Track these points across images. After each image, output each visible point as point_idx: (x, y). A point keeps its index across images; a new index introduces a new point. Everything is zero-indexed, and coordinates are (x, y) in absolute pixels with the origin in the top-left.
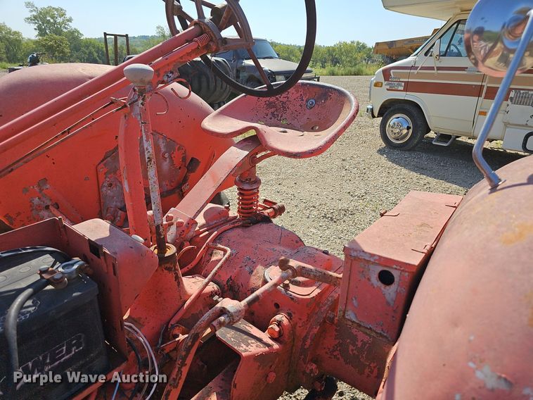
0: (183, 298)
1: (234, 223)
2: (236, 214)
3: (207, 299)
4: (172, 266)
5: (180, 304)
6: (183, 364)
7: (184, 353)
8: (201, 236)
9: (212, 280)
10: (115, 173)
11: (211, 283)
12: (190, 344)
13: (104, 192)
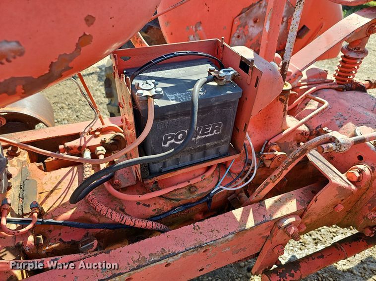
0: (283, 128)
1: (331, 85)
2: (333, 78)
3: (299, 135)
4: (285, 99)
5: (280, 131)
6: (286, 168)
7: (290, 160)
8: (301, 88)
9: (305, 123)
10: (244, 27)
11: (304, 125)
12: (297, 155)
13: (233, 42)
